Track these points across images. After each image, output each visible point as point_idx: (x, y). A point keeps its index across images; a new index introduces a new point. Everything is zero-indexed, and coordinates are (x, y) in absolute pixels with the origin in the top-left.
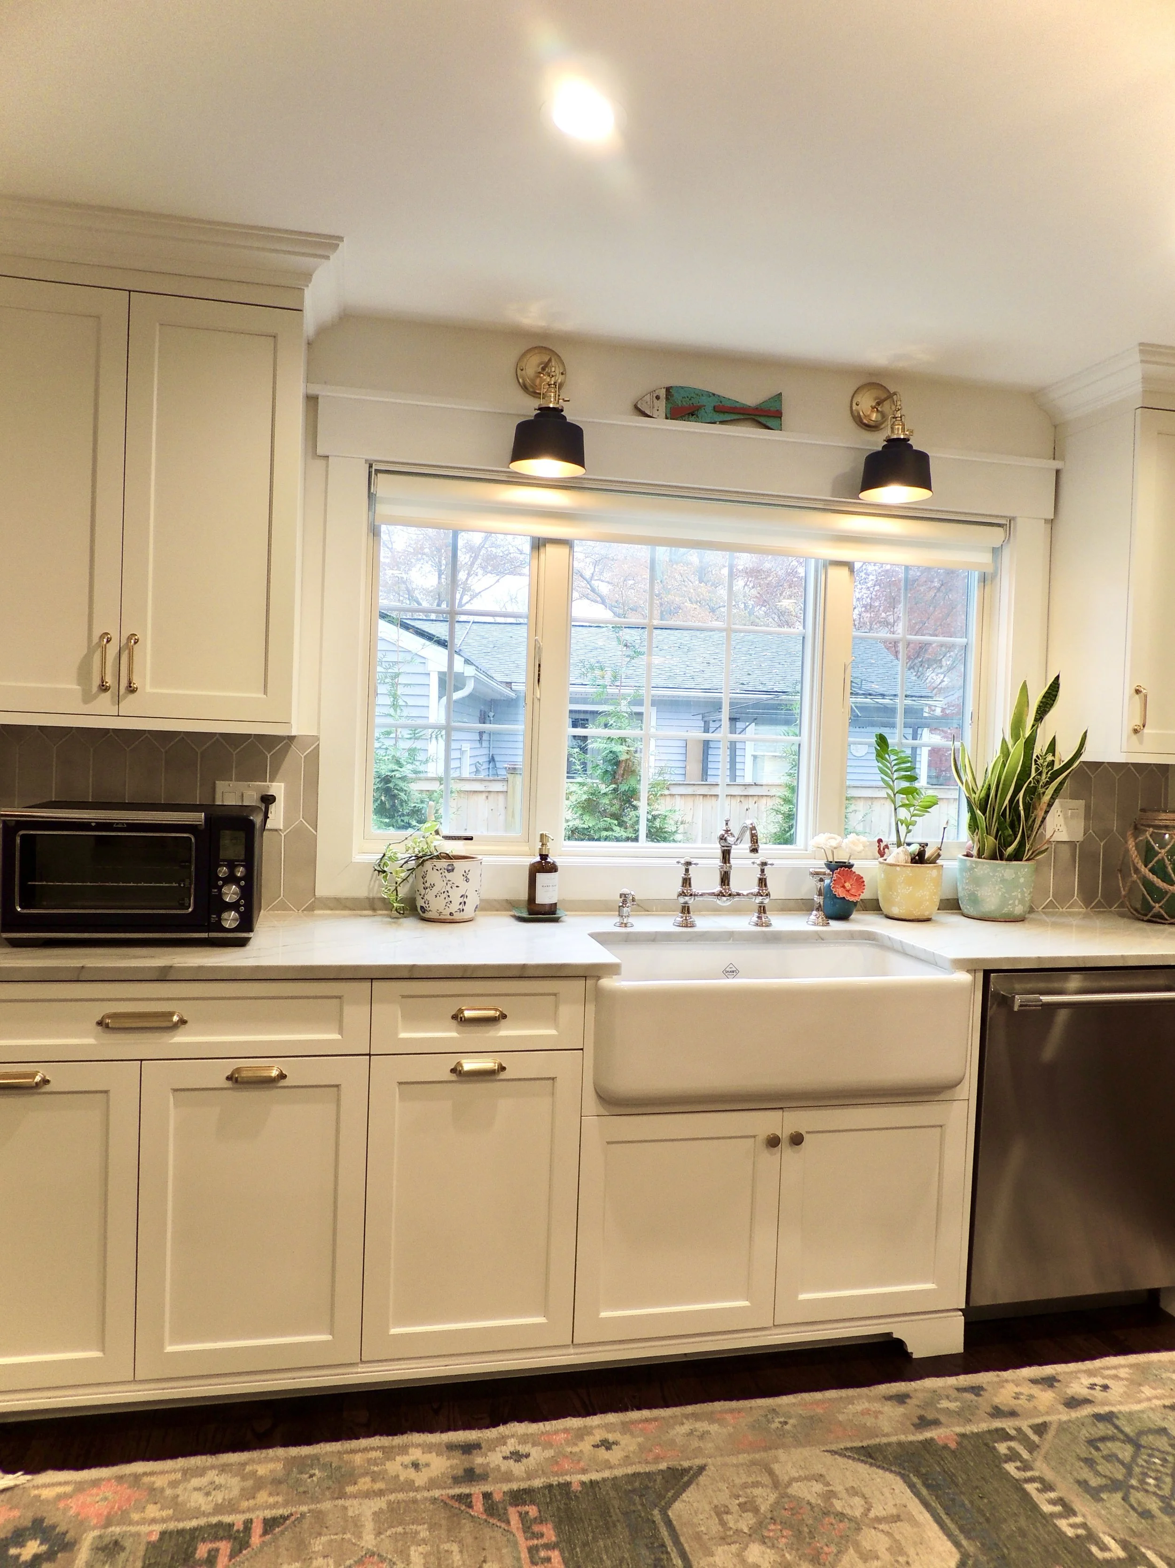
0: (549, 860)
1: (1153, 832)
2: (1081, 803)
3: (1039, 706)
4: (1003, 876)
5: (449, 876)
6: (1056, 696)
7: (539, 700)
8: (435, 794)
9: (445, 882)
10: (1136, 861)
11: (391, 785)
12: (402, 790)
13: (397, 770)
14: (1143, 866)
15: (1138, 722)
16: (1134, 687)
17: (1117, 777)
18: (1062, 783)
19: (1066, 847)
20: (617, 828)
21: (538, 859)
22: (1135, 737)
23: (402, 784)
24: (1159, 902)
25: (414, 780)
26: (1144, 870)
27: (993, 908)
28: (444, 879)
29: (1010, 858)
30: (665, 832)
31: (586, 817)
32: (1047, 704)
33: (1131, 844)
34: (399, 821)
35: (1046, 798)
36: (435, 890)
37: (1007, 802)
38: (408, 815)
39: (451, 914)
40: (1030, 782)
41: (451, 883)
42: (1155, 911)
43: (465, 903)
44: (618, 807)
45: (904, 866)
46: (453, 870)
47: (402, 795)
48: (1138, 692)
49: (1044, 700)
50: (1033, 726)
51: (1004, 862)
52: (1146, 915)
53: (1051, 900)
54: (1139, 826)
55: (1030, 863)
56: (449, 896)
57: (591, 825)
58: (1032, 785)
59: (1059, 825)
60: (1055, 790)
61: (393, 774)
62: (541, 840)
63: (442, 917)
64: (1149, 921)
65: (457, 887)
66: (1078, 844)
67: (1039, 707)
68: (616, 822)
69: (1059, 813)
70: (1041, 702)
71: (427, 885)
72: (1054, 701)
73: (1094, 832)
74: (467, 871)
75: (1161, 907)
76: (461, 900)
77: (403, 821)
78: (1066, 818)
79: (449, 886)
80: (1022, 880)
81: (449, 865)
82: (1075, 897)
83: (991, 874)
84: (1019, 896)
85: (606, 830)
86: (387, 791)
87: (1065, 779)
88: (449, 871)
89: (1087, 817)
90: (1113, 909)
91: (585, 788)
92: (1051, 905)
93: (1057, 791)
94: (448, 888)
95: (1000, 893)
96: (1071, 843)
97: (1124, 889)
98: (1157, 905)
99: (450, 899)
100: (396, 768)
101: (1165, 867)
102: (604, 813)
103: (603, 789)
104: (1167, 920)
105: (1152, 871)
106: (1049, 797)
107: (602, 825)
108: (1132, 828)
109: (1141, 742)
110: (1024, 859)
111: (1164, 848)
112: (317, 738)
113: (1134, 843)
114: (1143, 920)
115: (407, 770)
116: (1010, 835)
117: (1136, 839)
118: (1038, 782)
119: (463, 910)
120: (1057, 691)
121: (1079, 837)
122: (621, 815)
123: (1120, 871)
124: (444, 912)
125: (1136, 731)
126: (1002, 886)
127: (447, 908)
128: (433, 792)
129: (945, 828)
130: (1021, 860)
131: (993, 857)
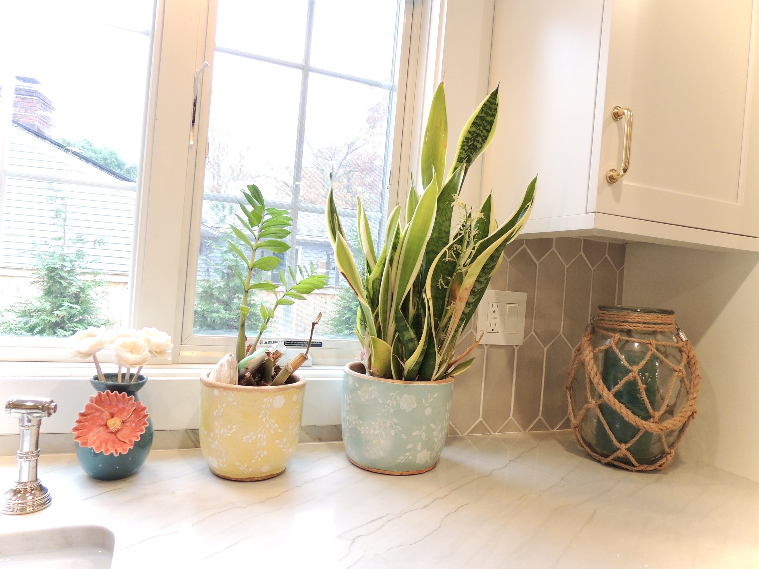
1: (619, 339)
2: (522, 297)
3: (466, 138)
4: (398, 404)
6: (491, 123)
10: (595, 381)
14: (606, 390)
15: (615, 164)
16: (611, 110)
17: (567, 267)
18: (493, 258)
19: (502, 352)
22: (608, 189)
24: (626, 442)
26: (608, 396)
27: (382, 454)
29: (410, 378)
32: (478, 135)
33: (588, 354)
35: (469, 281)
37: (410, 286)
40: (444, 254)
42: (619, 454)
45: (225, 388)
48: (617, 116)
49: (474, 129)
50: (456, 169)
51: (401, 383)
52: (606, 456)
53: (481, 421)
54: (597, 329)
55: (443, 383)
58: (447, 259)
59: (493, 324)
60: (484, 268)
64: (609, 465)
66: (516, 349)
67: (466, 140)
69: (495, 308)
70: (469, 132)
72: (489, 131)
73: (536, 333)
75: (628, 449)
78: (502, 315)
80: (428, 411)
82: (511, 417)
83: (380, 401)
84: (424, 435)
87: (498, 251)
89: (529, 314)
90: (555, 430)
92: (480, 428)
93: (487, 269)
95: (393, 433)
96: (510, 349)
97: (575, 416)
98: (623, 447)
101: (637, 391)
104: (633, 465)
105: (618, 396)
106: (474, 278)
108: (589, 331)
109: (617, 198)
110: (434, 377)
111: (637, 364)
113: (592, 355)
114: (599, 461)
116: (412, 340)
117: (594, 349)
118: (458, 255)
120: (494, 116)
121: (518, 340)
123: (570, 388)
125: (611, 180)
126: (396, 421)
129: (314, 324)
130: (428, 379)
131: (387, 375)
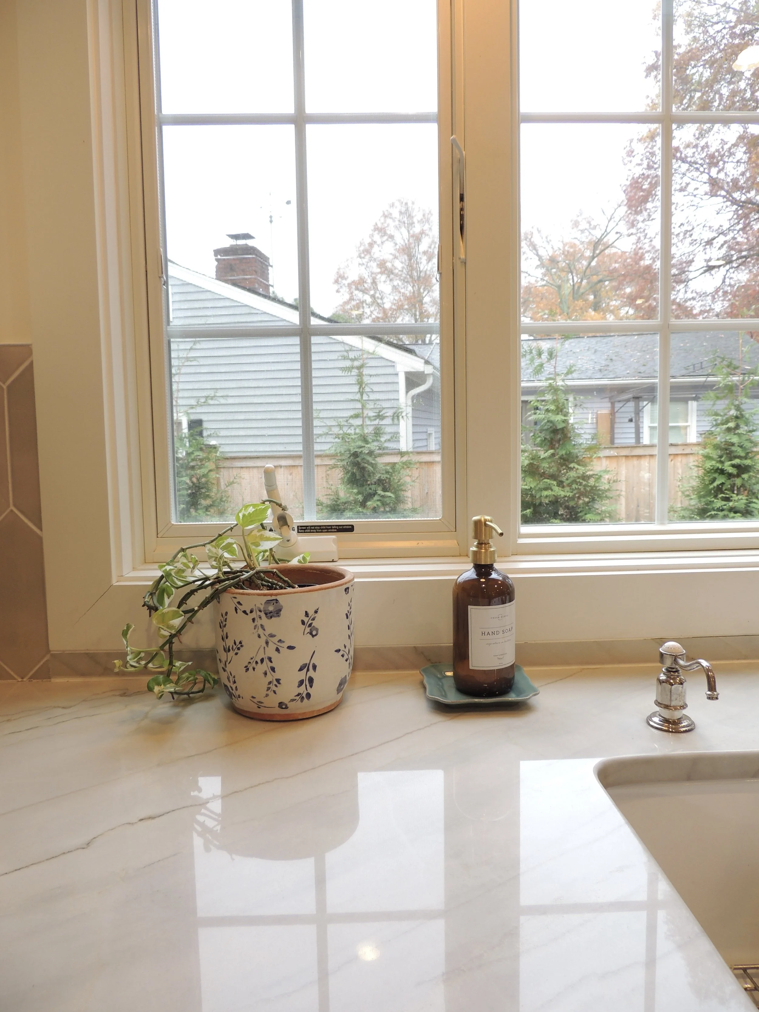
0: (494, 576)
5: (271, 625)
7: (465, 263)
8: (397, 466)
9: (263, 638)
11: (359, 459)
12: (368, 463)
13: (364, 447)
20: (556, 488)
21: (470, 574)
23: (370, 459)
25: (380, 455)
28: (261, 631)
30: (599, 490)
31: (529, 479)
34: (368, 489)
36: (245, 655)
38: (375, 483)
39: (281, 705)
41: (275, 640)
43: (311, 680)
44: (555, 469)
46: (278, 612)
47: (370, 468)
56: (273, 669)
57: (533, 486)
61: (361, 450)
62: (477, 535)
63: (263, 711)
65: (291, 648)
68: (555, 483)
71: (229, 643)
74: (311, 613)
76: (302, 675)
77: (370, 489)
79: (272, 647)
81: (268, 602)
85: (546, 489)
86: (357, 464)
88: (269, 615)
91: (526, 454)
94: (271, 651)
99: (277, 675)
100: (363, 445)
102: (543, 475)
103: (543, 455)
107: (541, 485)
112: (27, 350)
115: (373, 446)
119: (309, 696)
122: (558, 476)
124: (267, 702)
127: (271, 693)
128: (395, 464)
